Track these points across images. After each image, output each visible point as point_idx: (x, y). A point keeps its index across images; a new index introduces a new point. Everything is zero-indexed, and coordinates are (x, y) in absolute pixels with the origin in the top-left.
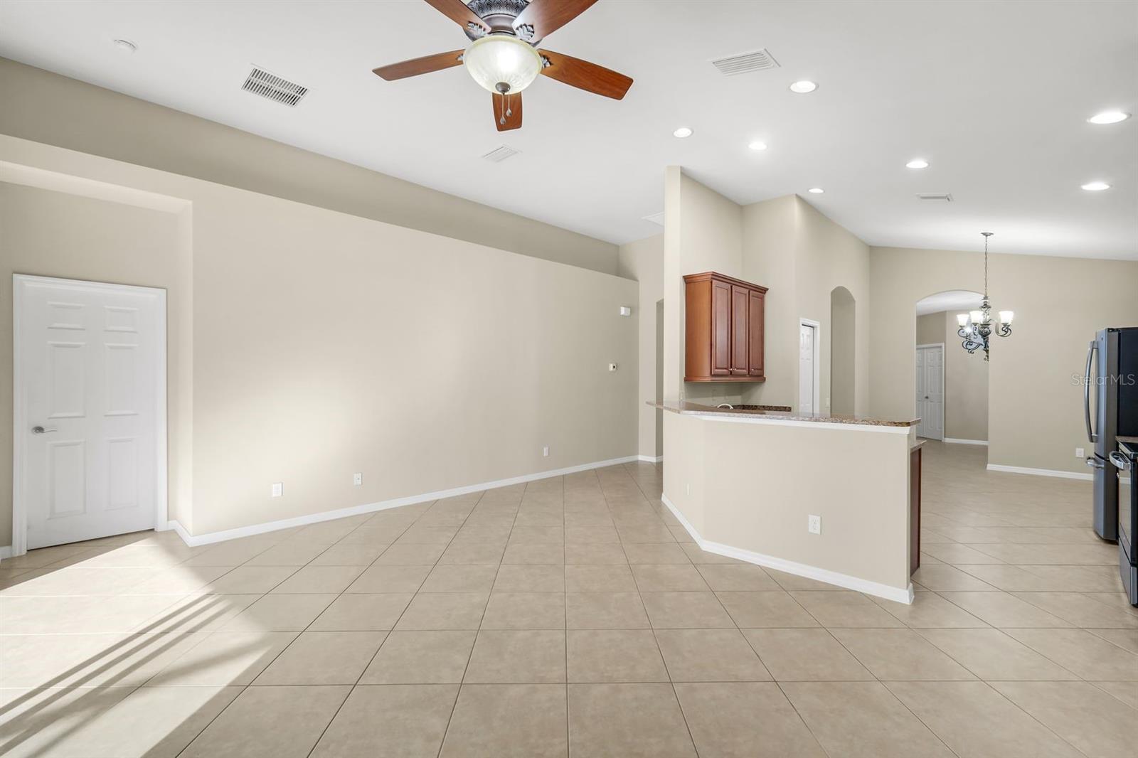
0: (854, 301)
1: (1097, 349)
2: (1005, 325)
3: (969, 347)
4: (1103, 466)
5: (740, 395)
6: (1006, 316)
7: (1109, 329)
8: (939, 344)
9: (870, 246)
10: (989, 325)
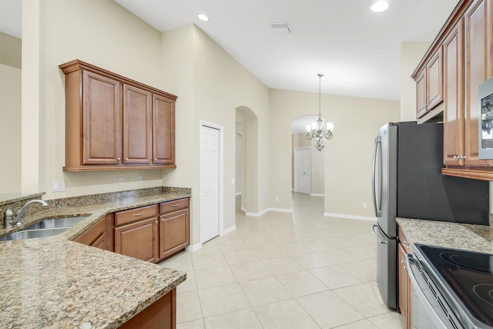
0: (256, 118)
1: (380, 142)
2: (329, 131)
3: (319, 148)
4: (386, 242)
5: (161, 179)
6: (330, 126)
7: (390, 123)
8: (309, 147)
9: (269, 88)
10: (321, 131)
